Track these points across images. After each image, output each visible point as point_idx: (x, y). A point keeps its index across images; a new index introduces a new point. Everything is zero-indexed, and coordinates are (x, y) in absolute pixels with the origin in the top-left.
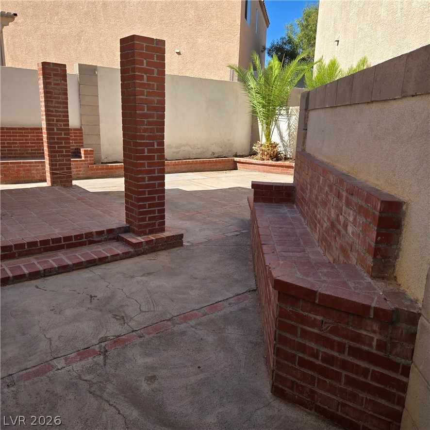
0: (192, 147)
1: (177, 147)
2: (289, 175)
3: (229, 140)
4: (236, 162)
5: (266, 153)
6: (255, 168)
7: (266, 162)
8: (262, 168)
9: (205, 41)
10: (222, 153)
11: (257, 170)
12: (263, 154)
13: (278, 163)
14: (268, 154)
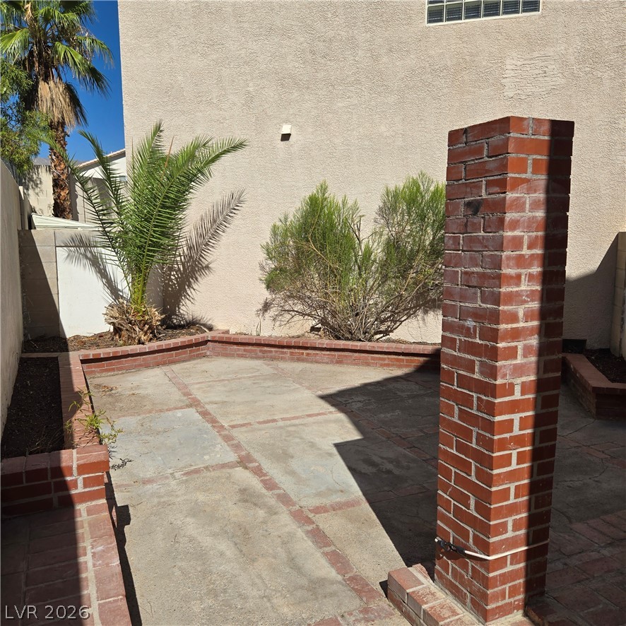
5: (147, 327)
7: (156, 345)
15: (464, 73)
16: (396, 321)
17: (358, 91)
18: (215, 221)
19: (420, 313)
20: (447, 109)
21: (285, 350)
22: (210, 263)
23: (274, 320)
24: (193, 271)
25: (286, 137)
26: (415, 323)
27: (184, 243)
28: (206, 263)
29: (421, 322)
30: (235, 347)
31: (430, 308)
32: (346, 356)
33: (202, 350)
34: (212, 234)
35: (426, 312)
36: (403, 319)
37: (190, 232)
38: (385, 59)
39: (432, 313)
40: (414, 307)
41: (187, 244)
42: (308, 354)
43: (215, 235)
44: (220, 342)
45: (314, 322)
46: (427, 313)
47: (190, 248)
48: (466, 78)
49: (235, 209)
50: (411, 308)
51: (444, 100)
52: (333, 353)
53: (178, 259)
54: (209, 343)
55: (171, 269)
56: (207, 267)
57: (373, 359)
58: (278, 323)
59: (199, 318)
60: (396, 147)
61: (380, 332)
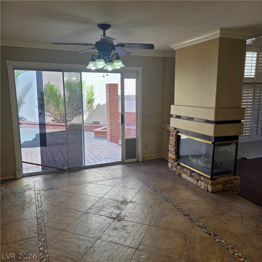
18: (26, 90)
21: (42, 126)
22: (25, 101)
24: (21, 104)
30: (30, 125)
32: (57, 127)
37: (19, 93)
41: (19, 96)
42: (48, 127)
43: (26, 94)
44: (26, 124)
45: (52, 118)
47: (20, 98)
49: (31, 87)
52: (54, 126)
54: (23, 124)
56: (24, 103)
57: (63, 128)
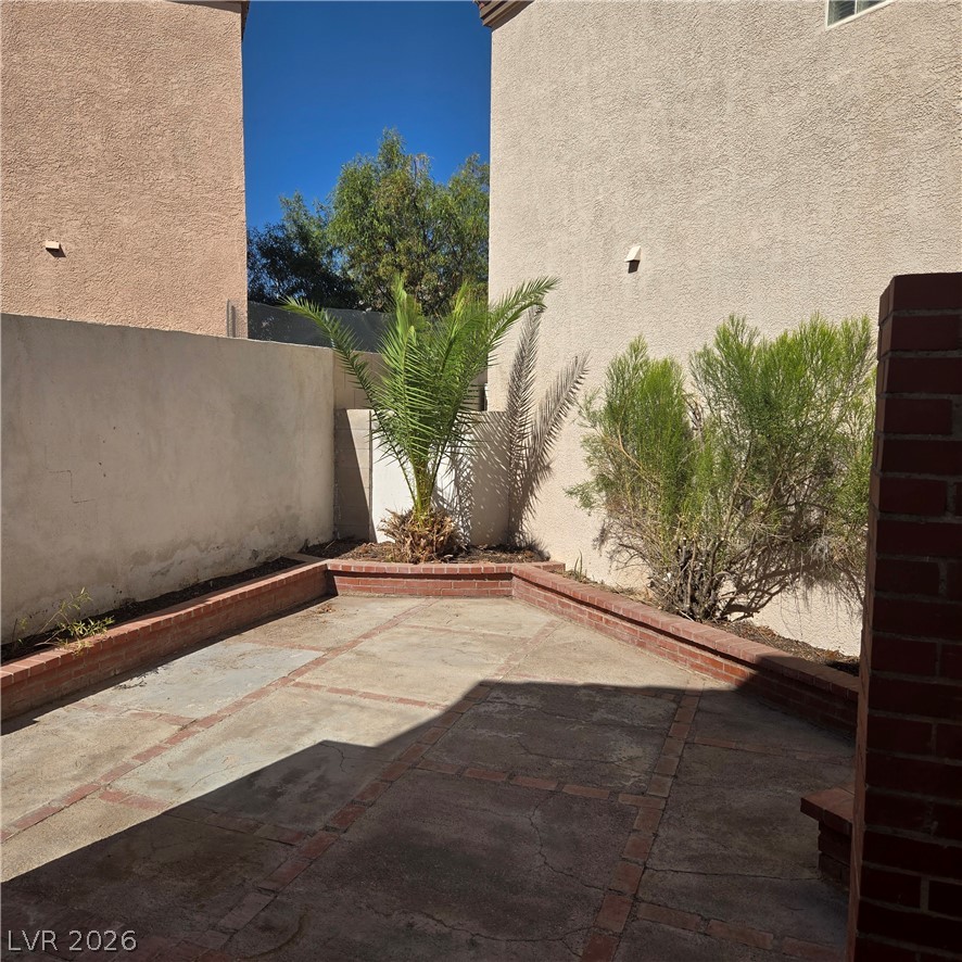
0: (203, 546)
1: (163, 557)
2: (499, 597)
3: (288, 508)
4: (329, 575)
5: (423, 542)
6: (399, 586)
7: (422, 567)
8: (422, 584)
9: (143, 223)
10: (275, 550)
11: (404, 591)
12: (414, 546)
13: (460, 566)
14: (430, 543)
15: (886, 105)
16: (764, 592)
17: (724, 174)
18: (558, 399)
19: (800, 582)
20: (855, 183)
21: (584, 607)
22: (551, 461)
23: (611, 558)
24: (535, 471)
25: (634, 265)
26: (792, 601)
27: (530, 430)
28: (548, 461)
29: (801, 602)
31: (818, 578)
32: (650, 637)
33: (502, 585)
34: (555, 419)
35: (809, 584)
36: (773, 591)
37: (536, 414)
38: (762, 111)
39: (820, 587)
40: (793, 571)
41: (532, 432)
42: (607, 621)
46: (812, 585)
48: (890, 113)
49: (578, 382)
50: (786, 573)
51: (852, 167)
52: (634, 626)
53: (524, 452)
54: (514, 578)
55: (517, 465)
56: (548, 467)
58: (615, 564)
59: (537, 542)
60: (772, 267)
61: (739, 608)
